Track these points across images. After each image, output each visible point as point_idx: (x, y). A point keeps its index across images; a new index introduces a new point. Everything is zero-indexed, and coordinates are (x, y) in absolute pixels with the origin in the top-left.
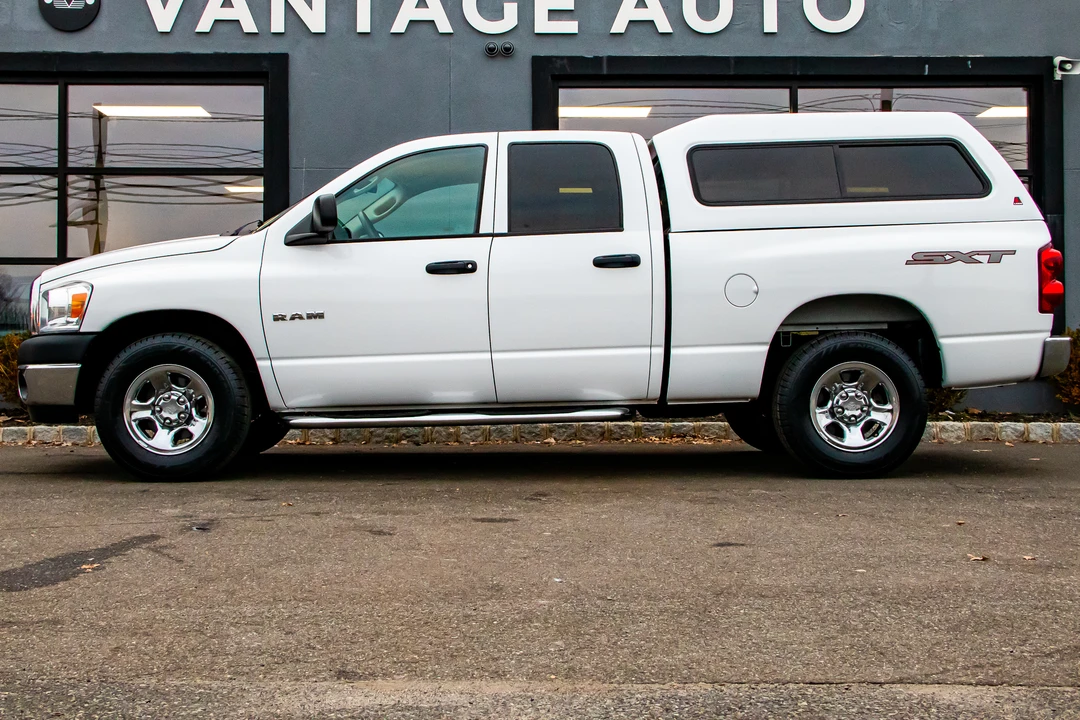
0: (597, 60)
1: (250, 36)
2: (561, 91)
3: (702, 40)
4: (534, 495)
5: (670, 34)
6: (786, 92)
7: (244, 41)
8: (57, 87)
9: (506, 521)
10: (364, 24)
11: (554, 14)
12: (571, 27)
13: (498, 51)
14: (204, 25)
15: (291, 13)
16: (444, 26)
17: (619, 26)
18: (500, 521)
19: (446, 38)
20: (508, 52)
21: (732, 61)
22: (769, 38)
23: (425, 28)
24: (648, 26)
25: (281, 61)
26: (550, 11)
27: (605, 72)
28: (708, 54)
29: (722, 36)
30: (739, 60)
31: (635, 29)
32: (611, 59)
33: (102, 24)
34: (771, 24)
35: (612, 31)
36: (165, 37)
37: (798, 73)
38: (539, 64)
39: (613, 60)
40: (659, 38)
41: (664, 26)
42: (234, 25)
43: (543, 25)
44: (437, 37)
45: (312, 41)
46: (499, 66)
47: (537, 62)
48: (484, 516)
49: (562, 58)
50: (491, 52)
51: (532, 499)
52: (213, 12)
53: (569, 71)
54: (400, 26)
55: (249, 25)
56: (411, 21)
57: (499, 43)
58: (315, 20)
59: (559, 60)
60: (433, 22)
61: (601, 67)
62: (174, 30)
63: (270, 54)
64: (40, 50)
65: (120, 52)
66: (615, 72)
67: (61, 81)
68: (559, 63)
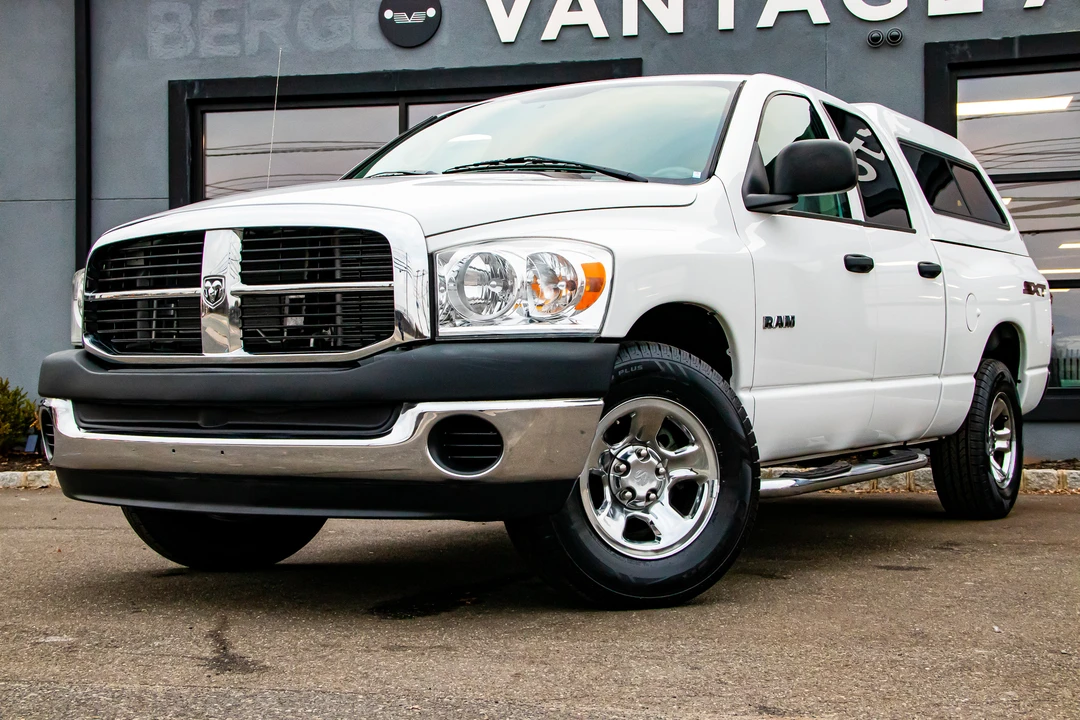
0: (1007, 42)
1: (601, 41)
2: (961, 84)
4: (944, 544)
7: (594, 47)
8: (397, 108)
9: (916, 569)
10: (726, 19)
12: (974, 4)
13: (883, 40)
14: (551, 32)
15: (646, 15)
16: (819, 15)
18: (909, 569)
19: (822, 29)
20: (895, 41)
23: (797, 19)
25: (633, 68)
27: (1017, 56)
32: (1023, 39)
33: (443, 38)
35: (1029, 6)
36: (509, 48)
38: (933, 53)
39: (1027, 41)
42: (584, 30)
43: (938, 5)
44: (810, 29)
45: (668, 43)
46: (884, 59)
47: (931, 50)
48: (888, 564)
49: (962, 43)
50: (875, 43)
51: (942, 548)
52: (560, 16)
53: (970, 58)
54: (767, 19)
55: (599, 30)
56: (780, 13)
57: (885, 31)
58: (672, 19)
59: (958, 47)
60: (806, 11)
61: (1011, 51)
62: (519, 40)
63: (622, 60)
64: (380, 69)
65: (462, 67)
66: (1029, 55)
67: (402, 101)
68: (957, 50)
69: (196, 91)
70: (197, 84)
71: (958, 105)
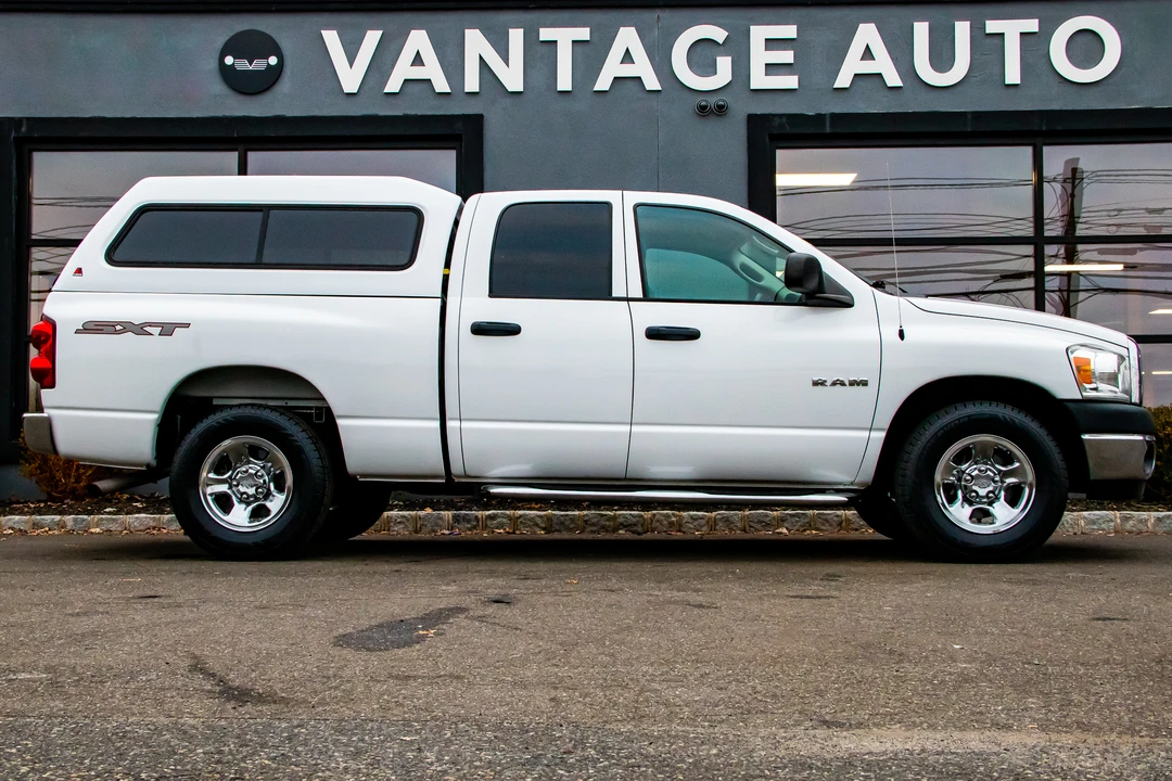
0: (820, 117)
1: (443, 96)
2: (779, 153)
3: (936, 94)
5: (900, 87)
6: (1029, 150)
7: (436, 102)
8: (236, 153)
10: (564, 82)
11: (771, 68)
12: (790, 82)
13: (711, 109)
14: (393, 85)
15: (486, 71)
16: (652, 83)
17: (844, 80)
19: (654, 95)
20: (721, 110)
21: (969, 116)
22: (1012, 91)
23: (630, 84)
24: (876, 79)
25: (476, 122)
26: (768, 65)
27: (828, 130)
28: (942, 110)
29: (958, 89)
30: (978, 115)
31: (861, 83)
33: (285, 85)
34: (1013, 75)
35: (835, 86)
36: (352, 99)
37: (1044, 128)
38: (754, 121)
39: (836, 118)
40: (888, 93)
41: (893, 79)
42: (425, 85)
43: (759, 80)
44: (645, 95)
45: (508, 101)
46: (712, 125)
49: (781, 116)
50: (703, 111)
52: (403, 71)
53: (788, 129)
54: (603, 83)
55: (441, 85)
56: (615, 78)
57: (712, 101)
58: (512, 78)
59: (777, 119)
60: (639, 78)
61: (824, 125)
62: (361, 91)
63: (463, 115)
64: (220, 113)
65: (304, 115)
66: (839, 130)
67: (241, 147)
68: (777, 121)
69: (24, 129)
70: (24, 122)
71: (777, 176)
